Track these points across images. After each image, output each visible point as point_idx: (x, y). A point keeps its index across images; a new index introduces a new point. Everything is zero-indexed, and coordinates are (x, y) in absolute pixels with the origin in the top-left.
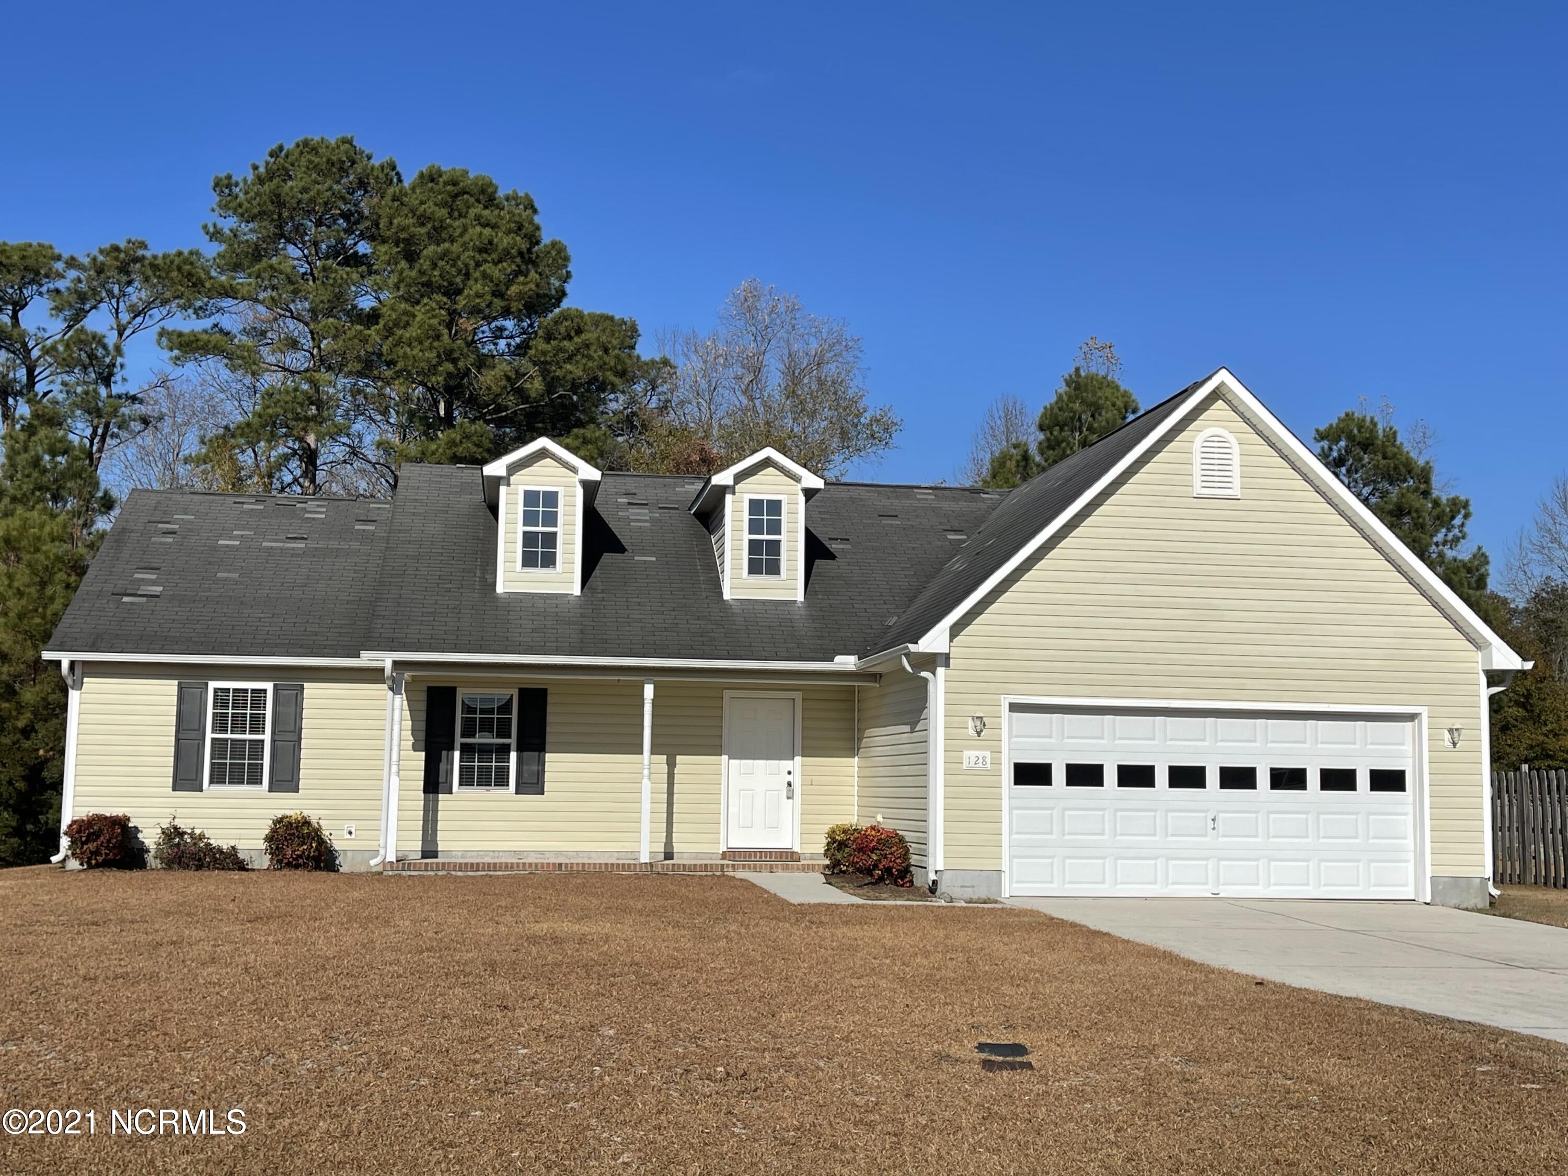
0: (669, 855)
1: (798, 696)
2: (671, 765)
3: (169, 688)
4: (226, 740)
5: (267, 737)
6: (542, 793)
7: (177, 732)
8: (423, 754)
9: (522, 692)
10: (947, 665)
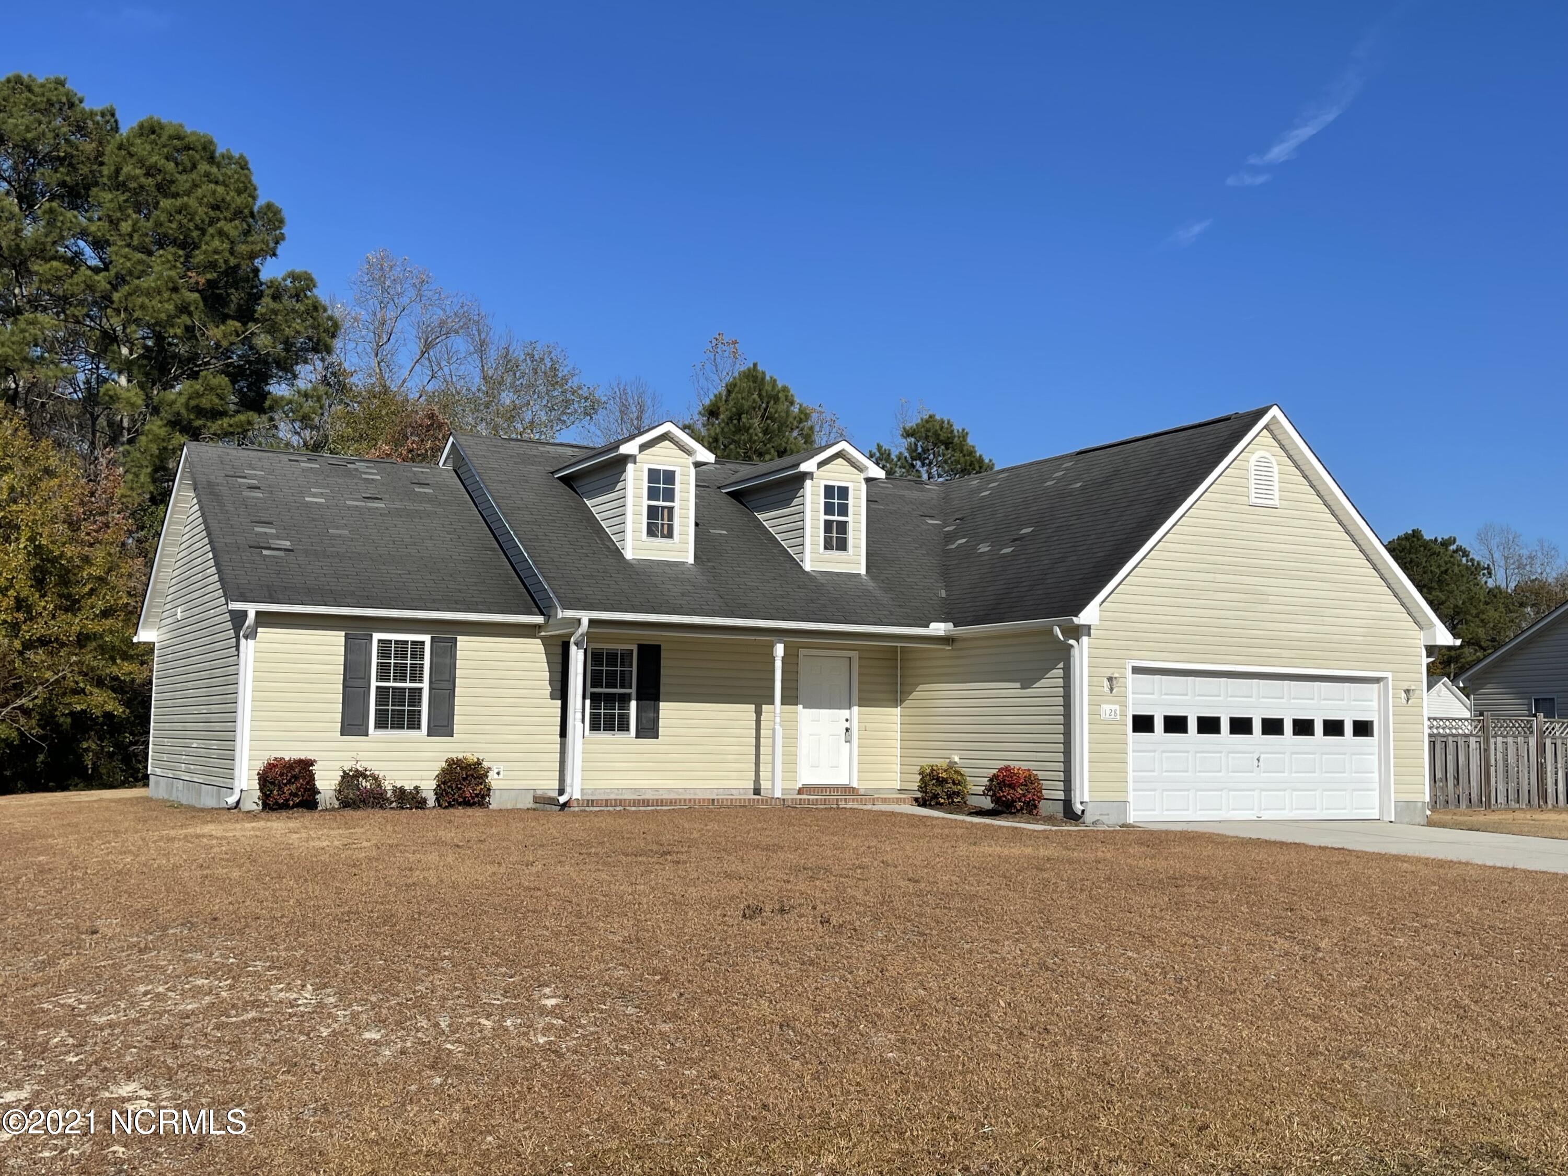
0: (757, 791)
1: (854, 655)
2: (758, 713)
3: (337, 638)
4: (388, 688)
5: (425, 685)
6: (657, 738)
7: (344, 680)
8: (559, 702)
9: (640, 647)
10: (1089, 635)
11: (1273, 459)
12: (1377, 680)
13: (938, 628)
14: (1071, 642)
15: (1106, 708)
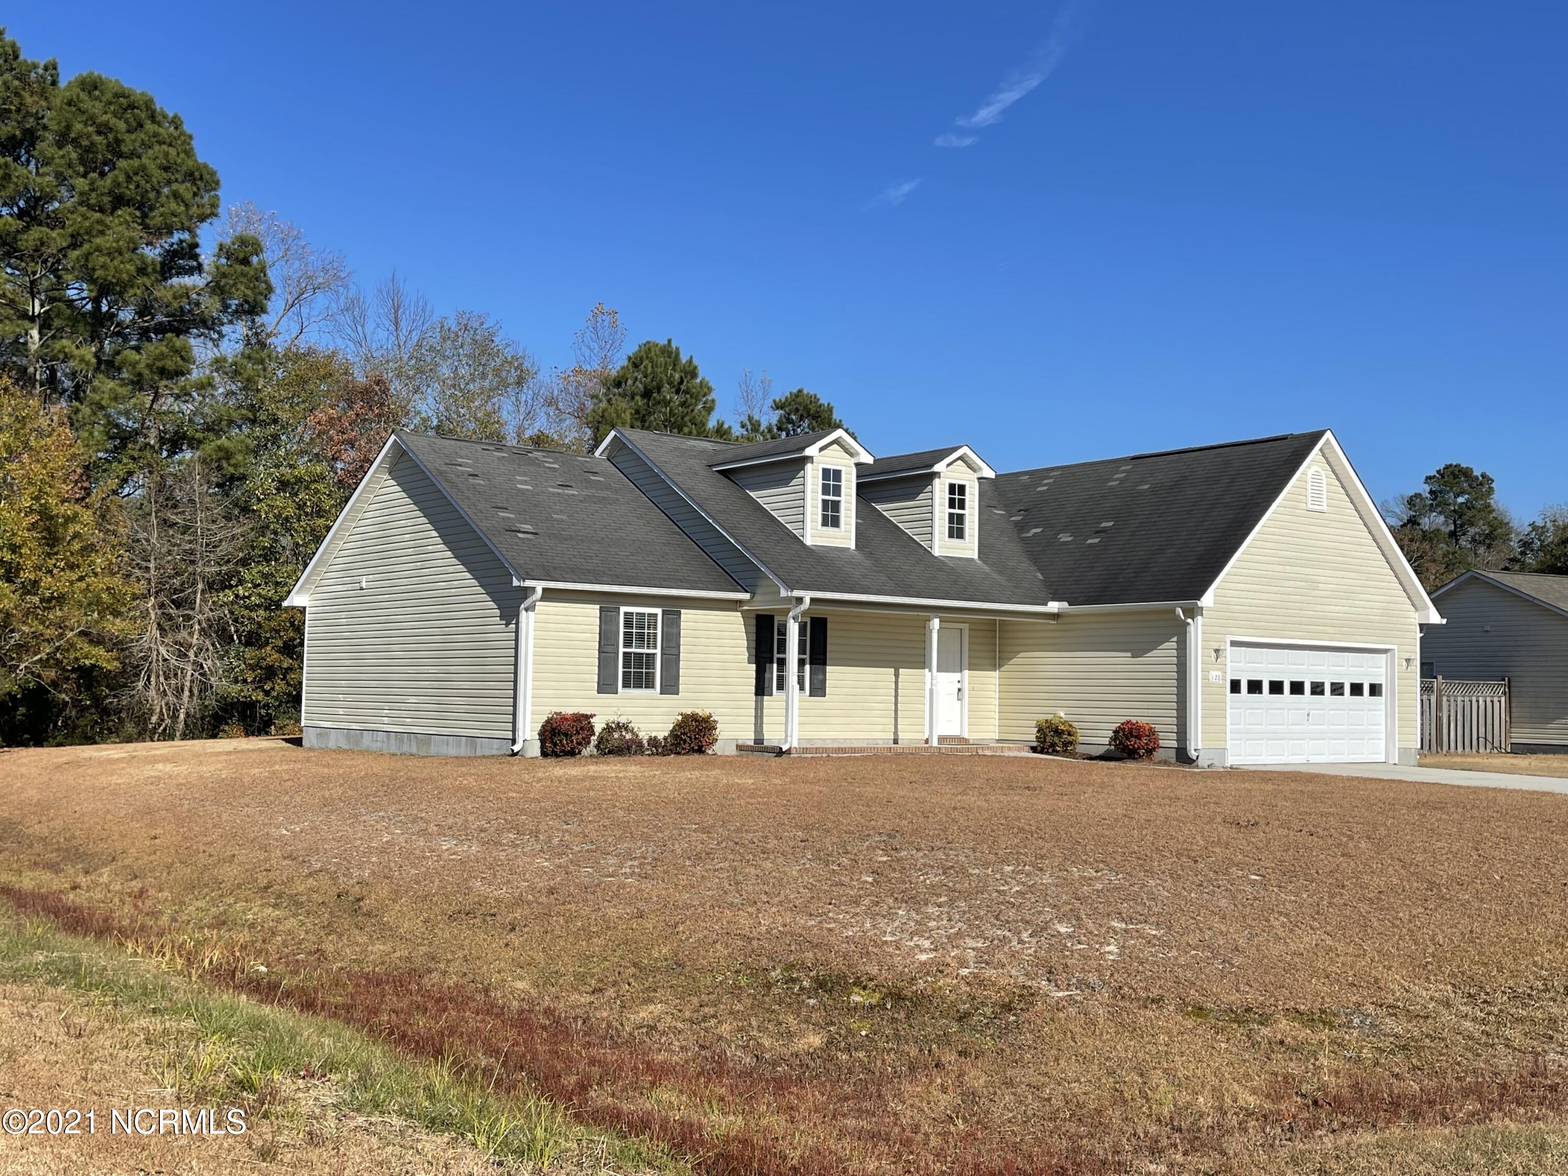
0: (896, 741)
1: (966, 627)
2: (897, 675)
3: (592, 611)
4: (630, 653)
5: (658, 651)
6: (824, 696)
7: (600, 646)
8: (754, 666)
9: (812, 619)
10: (1202, 615)
11: (1323, 473)
12: (1385, 651)
13: (1054, 606)
14: (1189, 620)
15: (1213, 674)
